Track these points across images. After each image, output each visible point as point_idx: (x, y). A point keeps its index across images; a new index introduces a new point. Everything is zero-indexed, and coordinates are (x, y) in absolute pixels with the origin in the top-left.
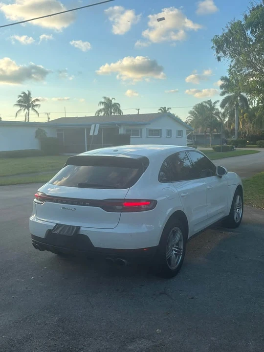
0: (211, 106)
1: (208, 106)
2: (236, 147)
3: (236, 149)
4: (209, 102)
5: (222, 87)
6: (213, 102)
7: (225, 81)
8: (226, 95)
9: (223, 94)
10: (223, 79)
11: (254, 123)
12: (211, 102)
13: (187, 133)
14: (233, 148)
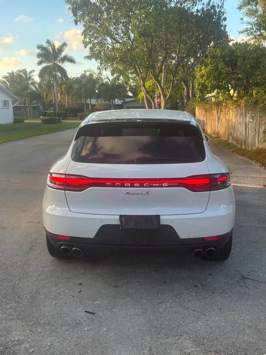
0: (26, 76)
1: (23, 75)
2: (63, 119)
3: (64, 121)
4: (24, 71)
5: (39, 56)
6: (28, 71)
7: (42, 50)
8: (44, 65)
9: (40, 63)
10: (40, 47)
11: (73, 95)
12: (26, 72)
13: (13, 104)
14: (60, 120)
